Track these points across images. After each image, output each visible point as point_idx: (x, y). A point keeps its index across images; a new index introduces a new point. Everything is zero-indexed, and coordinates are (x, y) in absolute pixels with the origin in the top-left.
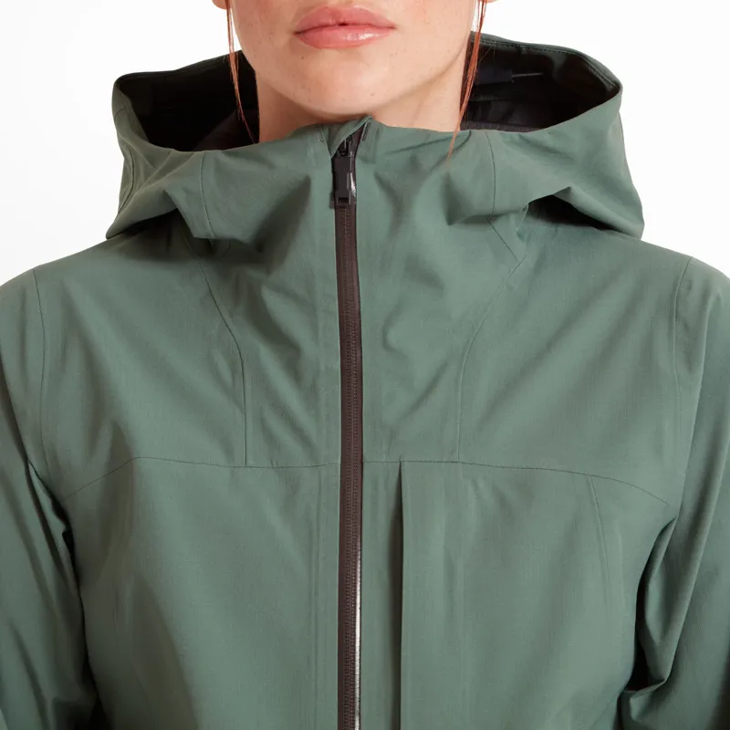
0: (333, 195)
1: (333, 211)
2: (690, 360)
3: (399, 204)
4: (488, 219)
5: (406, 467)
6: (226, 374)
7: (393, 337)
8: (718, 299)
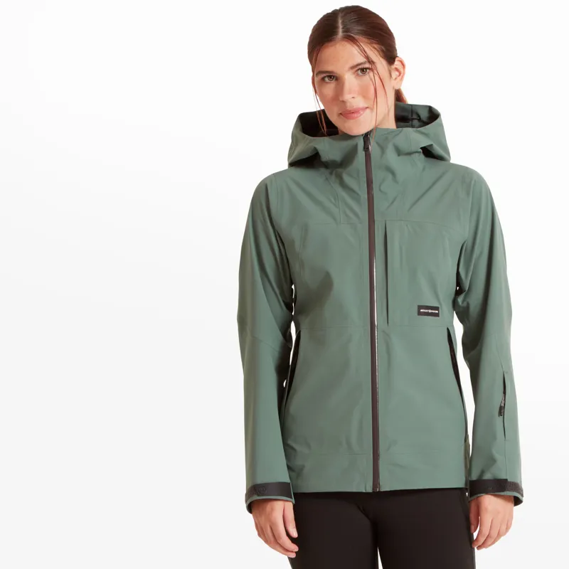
0: (364, 148)
1: (364, 152)
2: (468, 194)
3: (383, 149)
4: (410, 154)
5: (387, 222)
6: (333, 200)
7: (382, 188)
8: (475, 181)
